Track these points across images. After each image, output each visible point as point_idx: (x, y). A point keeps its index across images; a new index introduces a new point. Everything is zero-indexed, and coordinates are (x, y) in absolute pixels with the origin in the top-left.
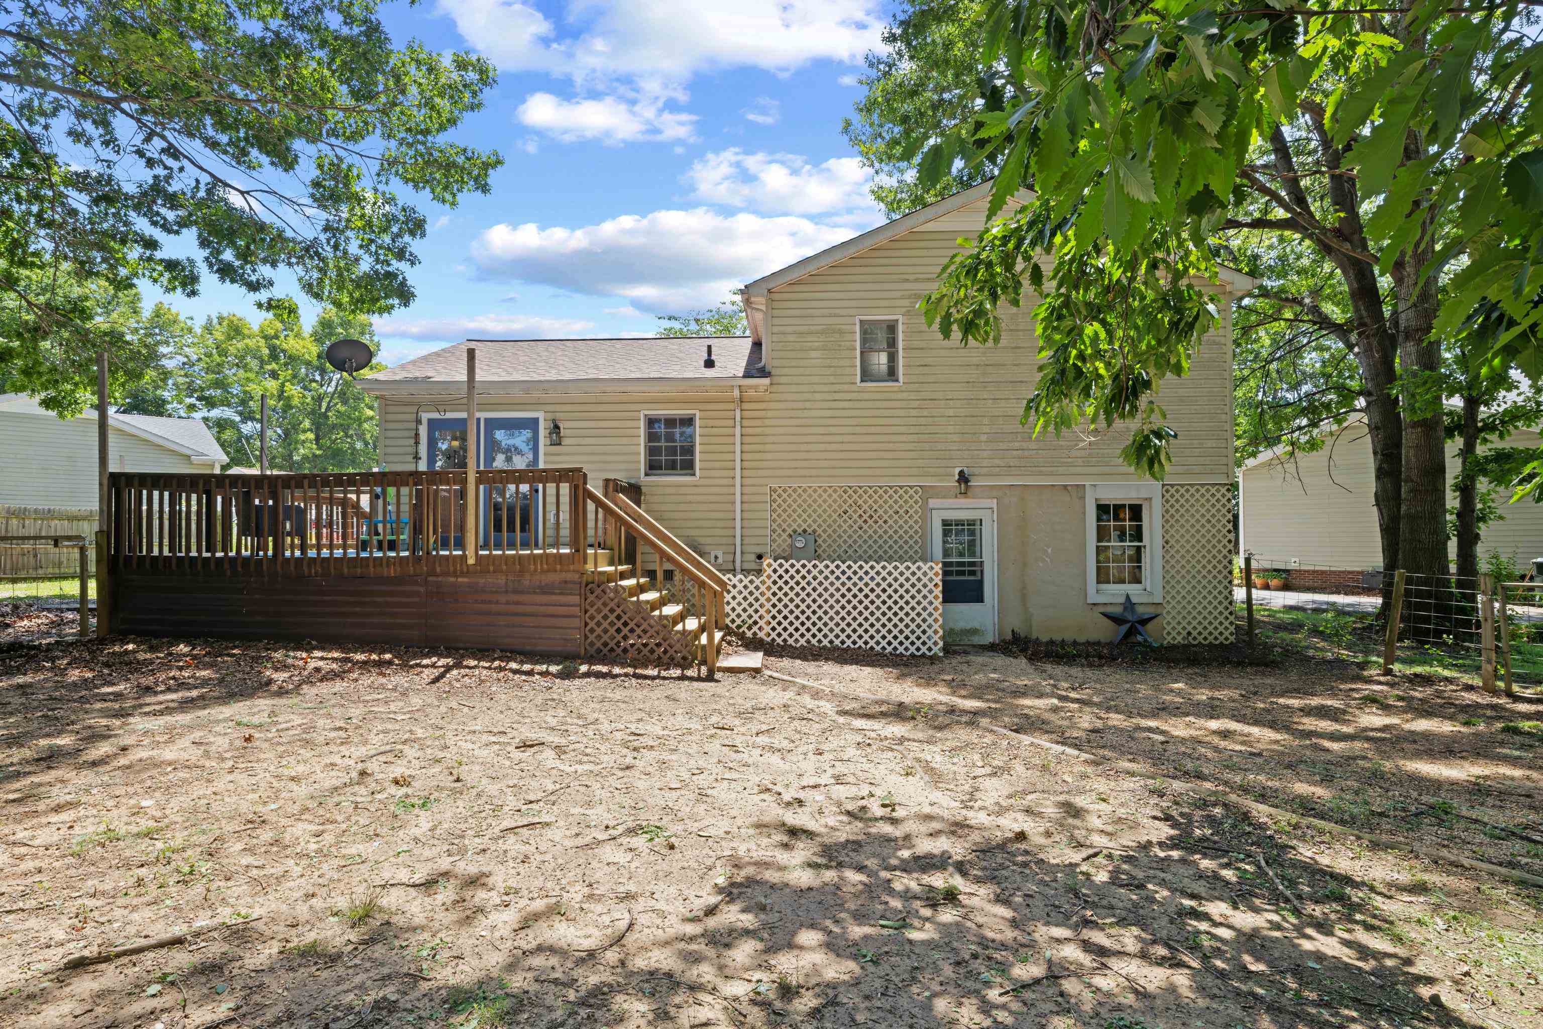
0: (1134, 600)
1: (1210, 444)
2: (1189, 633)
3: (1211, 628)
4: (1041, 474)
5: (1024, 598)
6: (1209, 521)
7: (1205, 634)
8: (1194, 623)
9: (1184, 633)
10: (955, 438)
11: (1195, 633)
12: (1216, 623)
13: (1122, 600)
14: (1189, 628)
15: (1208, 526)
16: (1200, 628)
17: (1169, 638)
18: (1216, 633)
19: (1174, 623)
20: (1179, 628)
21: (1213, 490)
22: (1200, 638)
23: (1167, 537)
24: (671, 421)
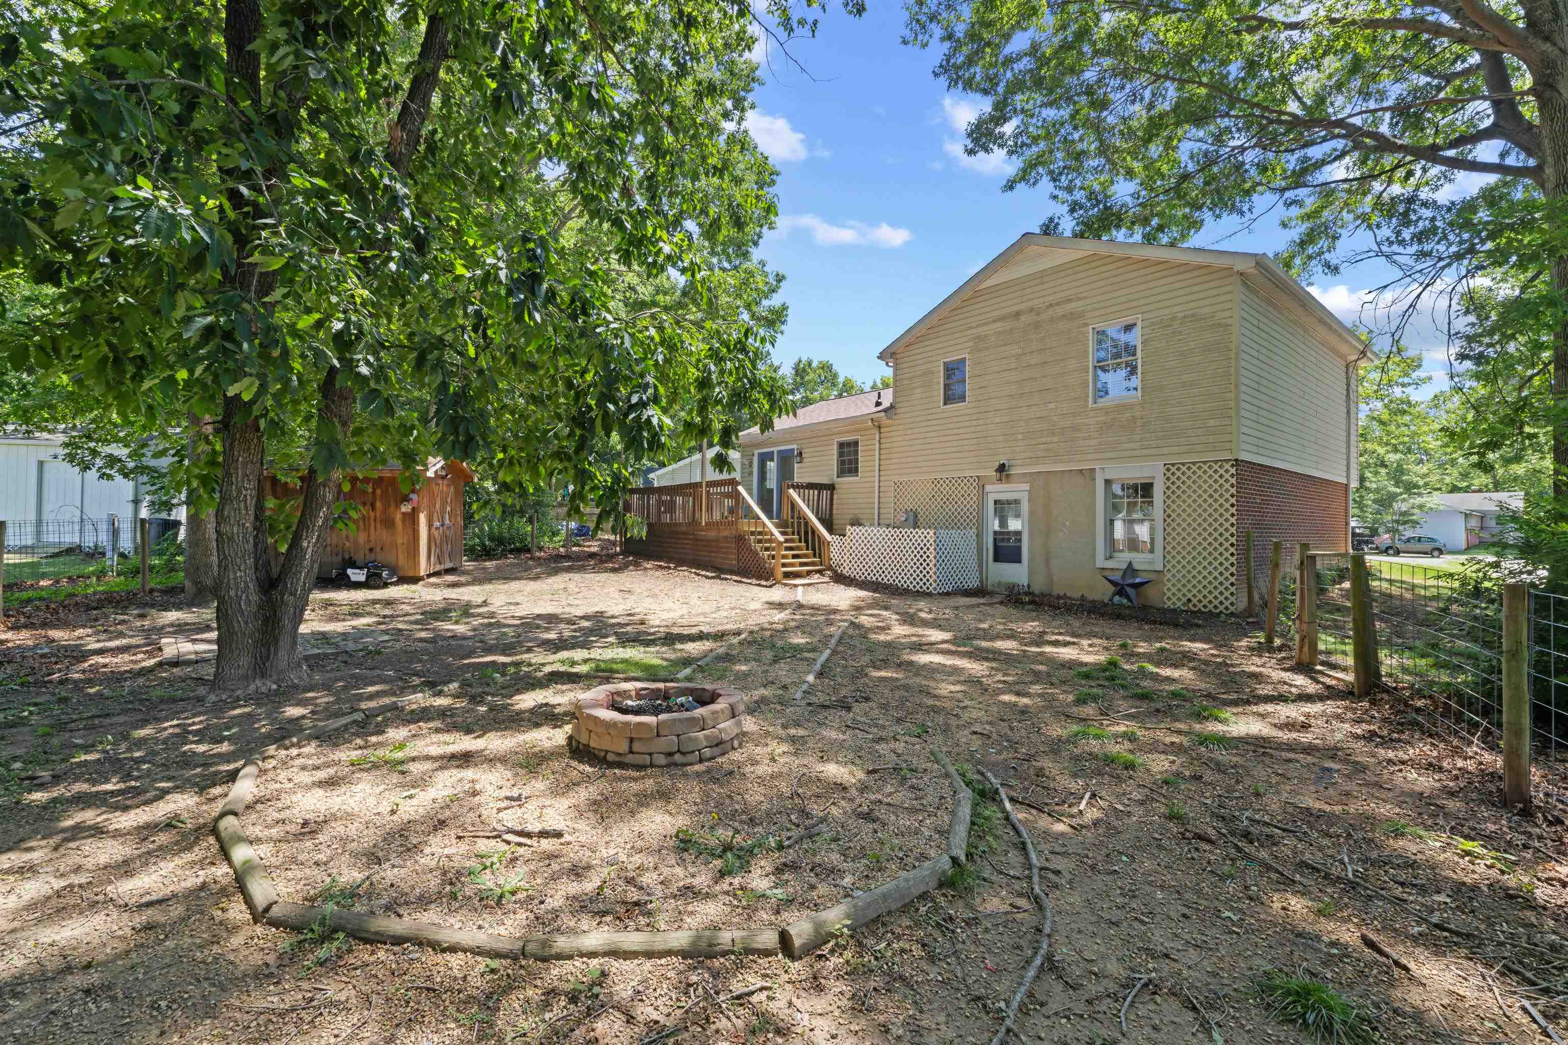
0: (1136, 566)
1: (1212, 423)
2: (1189, 600)
3: (1211, 597)
4: (1061, 461)
5: (1047, 561)
6: (1211, 496)
7: (1205, 602)
8: (1195, 591)
9: (1185, 600)
10: (1000, 439)
11: (1195, 601)
12: (1216, 593)
13: (1124, 566)
14: (1190, 596)
15: (1210, 501)
16: (1200, 597)
17: (1169, 603)
18: (1216, 602)
19: (1174, 590)
20: (1180, 595)
21: (1216, 467)
22: (1200, 606)
23: (1169, 511)
24: (849, 444)
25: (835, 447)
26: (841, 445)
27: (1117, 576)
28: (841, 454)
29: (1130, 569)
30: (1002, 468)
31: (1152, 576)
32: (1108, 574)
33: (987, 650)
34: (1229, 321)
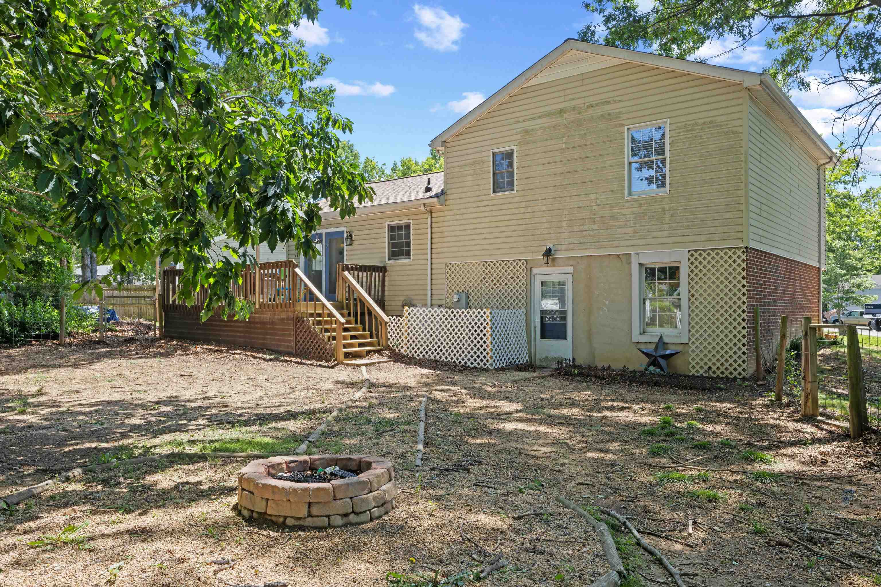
0: (666, 340)
1: (728, 215)
2: (710, 368)
3: (727, 365)
4: (601, 247)
5: (590, 338)
6: (726, 278)
7: (722, 369)
8: (714, 360)
9: (706, 368)
10: (546, 225)
11: (714, 368)
12: (731, 361)
13: (656, 340)
14: (710, 364)
15: (726, 282)
16: (718, 364)
17: (693, 371)
18: (731, 369)
19: (698, 360)
20: (702, 364)
21: (730, 253)
22: (718, 373)
23: (693, 291)
24: (400, 228)
25: (387, 230)
26: (392, 229)
27: (650, 349)
28: (392, 238)
29: (661, 343)
30: (548, 253)
31: (680, 348)
32: (643, 347)
33: (558, 417)
34: (740, 129)
